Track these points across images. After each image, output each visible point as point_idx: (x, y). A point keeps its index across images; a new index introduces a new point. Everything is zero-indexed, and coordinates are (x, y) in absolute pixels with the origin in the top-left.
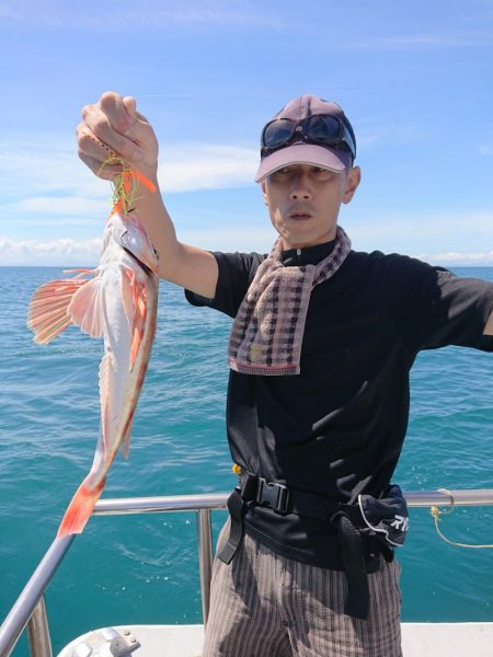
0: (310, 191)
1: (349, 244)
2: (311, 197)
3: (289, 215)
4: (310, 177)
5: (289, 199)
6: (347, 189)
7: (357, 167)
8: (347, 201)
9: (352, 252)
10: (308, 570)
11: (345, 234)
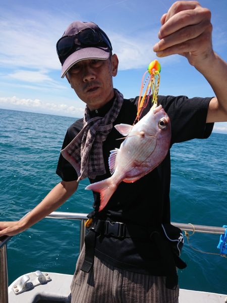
0: (93, 75)
1: (122, 97)
2: (95, 78)
3: (86, 90)
4: (91, 67)
5: (83, 82)
6: (113, 67)
7: (114, 54)
8: (115, 75)
9: (125, 100)
10: (132, 276)
11: (119, 92)
